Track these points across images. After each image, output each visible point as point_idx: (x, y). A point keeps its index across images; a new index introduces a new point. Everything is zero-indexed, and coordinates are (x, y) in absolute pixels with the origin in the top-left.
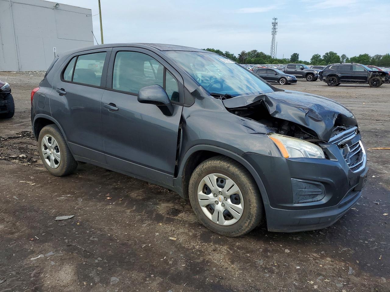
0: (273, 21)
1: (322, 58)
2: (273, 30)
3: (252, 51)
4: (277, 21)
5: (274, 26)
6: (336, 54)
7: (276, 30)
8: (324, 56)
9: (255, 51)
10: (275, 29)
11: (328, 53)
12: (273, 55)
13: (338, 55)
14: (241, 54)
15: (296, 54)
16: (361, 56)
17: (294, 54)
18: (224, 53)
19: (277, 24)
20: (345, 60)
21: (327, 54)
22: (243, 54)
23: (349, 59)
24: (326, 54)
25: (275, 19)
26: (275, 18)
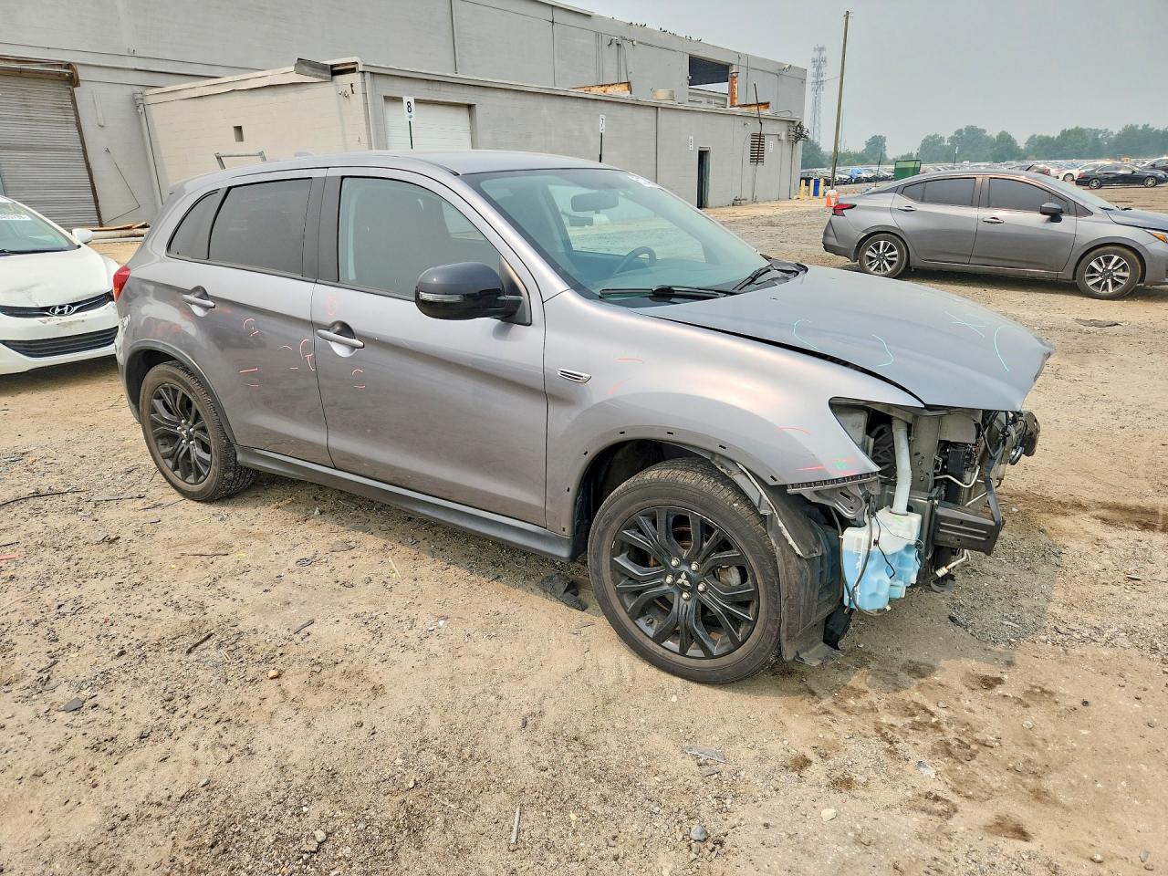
0: (816, 55)
1: (946, 143)
2: (815, 79)
4: (824, 54)
5: (819, 68)
6: (984, 131)
7: (822, 78)
8: (951, 138)
11: (961, 130)
13: (988, 134)
15: (880, 137)
16: (1065, 134)
17: (873, 137)
21: (959, 132)
24: (956, 133)
25: (821, 49)
26: (820, 46)
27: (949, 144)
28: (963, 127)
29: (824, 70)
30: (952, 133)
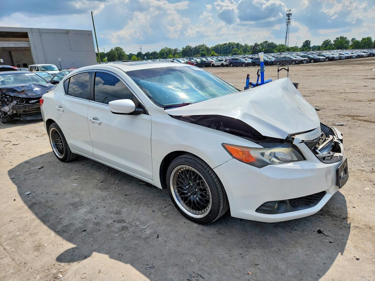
0: (288, 13)
1: (332, 42)
2: (287, 21)
3: (264, 42)
5: (289, 16)
6: (346, 38)
7: (290, 21)
8: (334, 41)
9: (267, 42)
10: (289, 19)
11: (338, 38)
12: (287, 44)
13: (348, 39)
14: (254, 46)
15: (308, 41)
17: (306, 41)
18: (243, 45)
19: (291, 15)
21: (337, 39)
22: (256, 45)
27: (334, 43)
29: (291, 18)
30: (335, 39)
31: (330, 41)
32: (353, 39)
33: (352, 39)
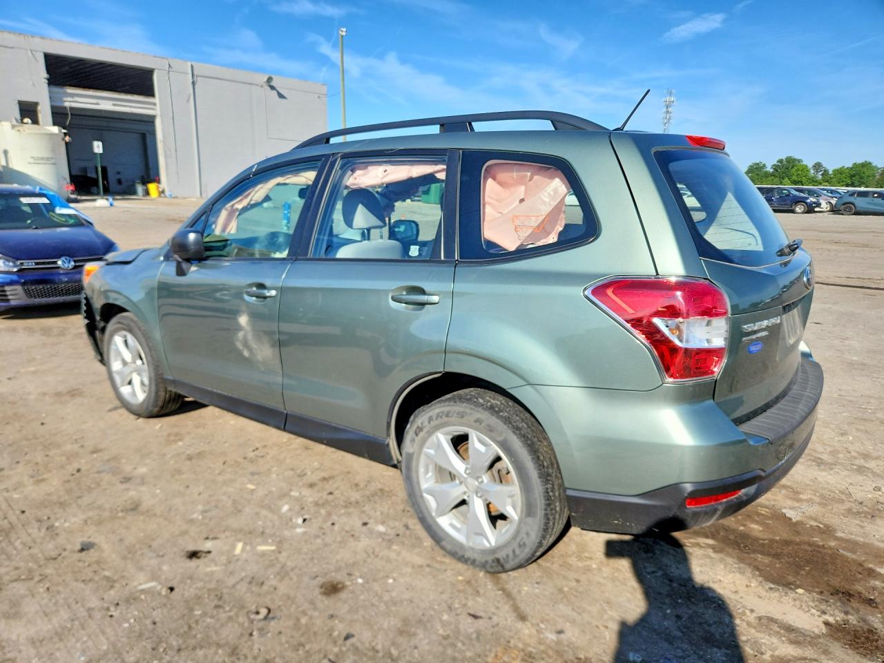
1: (769, 169)
6: (799, 161)
8: (774, 165)
11: (782, 160)
13: (804, 163)
20: (821, 173)
21: (781, 161)
23: (831, 172)
24: (778, 162)
27: (772, 170)
28: (784, 157)
30: (776, 163)
31: (764, 165)
32: (818, 166)
33: (815, 164)
